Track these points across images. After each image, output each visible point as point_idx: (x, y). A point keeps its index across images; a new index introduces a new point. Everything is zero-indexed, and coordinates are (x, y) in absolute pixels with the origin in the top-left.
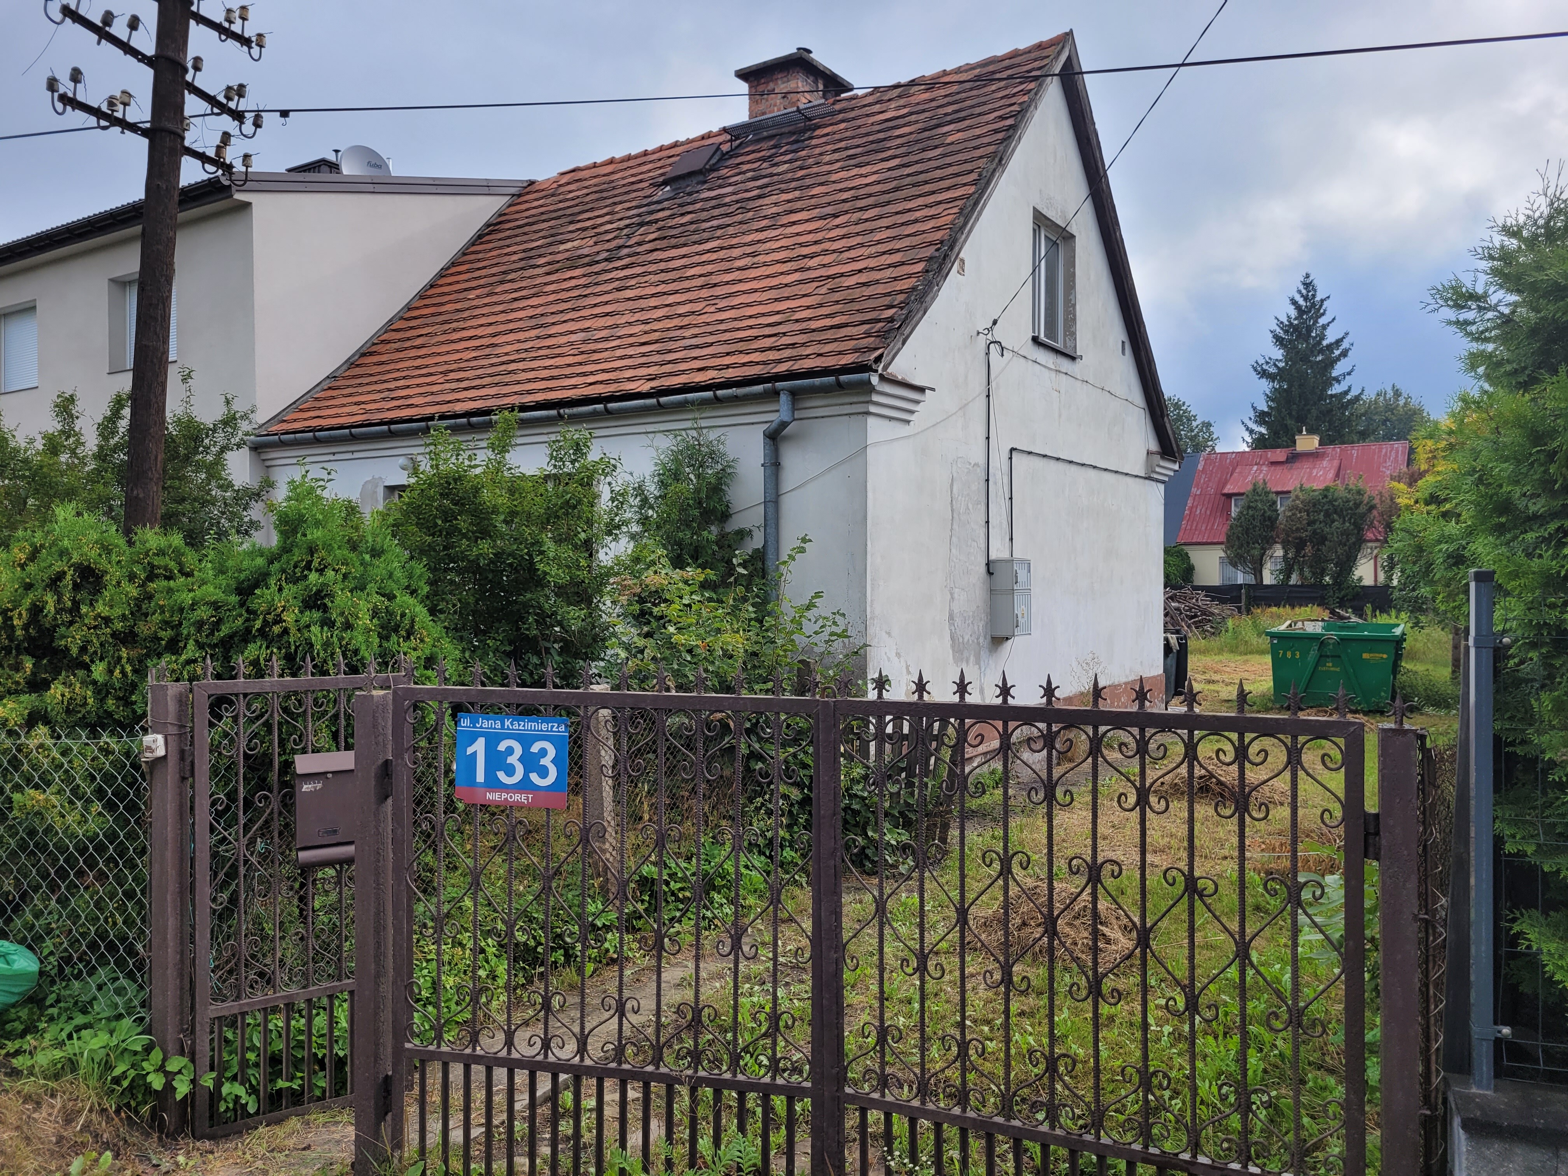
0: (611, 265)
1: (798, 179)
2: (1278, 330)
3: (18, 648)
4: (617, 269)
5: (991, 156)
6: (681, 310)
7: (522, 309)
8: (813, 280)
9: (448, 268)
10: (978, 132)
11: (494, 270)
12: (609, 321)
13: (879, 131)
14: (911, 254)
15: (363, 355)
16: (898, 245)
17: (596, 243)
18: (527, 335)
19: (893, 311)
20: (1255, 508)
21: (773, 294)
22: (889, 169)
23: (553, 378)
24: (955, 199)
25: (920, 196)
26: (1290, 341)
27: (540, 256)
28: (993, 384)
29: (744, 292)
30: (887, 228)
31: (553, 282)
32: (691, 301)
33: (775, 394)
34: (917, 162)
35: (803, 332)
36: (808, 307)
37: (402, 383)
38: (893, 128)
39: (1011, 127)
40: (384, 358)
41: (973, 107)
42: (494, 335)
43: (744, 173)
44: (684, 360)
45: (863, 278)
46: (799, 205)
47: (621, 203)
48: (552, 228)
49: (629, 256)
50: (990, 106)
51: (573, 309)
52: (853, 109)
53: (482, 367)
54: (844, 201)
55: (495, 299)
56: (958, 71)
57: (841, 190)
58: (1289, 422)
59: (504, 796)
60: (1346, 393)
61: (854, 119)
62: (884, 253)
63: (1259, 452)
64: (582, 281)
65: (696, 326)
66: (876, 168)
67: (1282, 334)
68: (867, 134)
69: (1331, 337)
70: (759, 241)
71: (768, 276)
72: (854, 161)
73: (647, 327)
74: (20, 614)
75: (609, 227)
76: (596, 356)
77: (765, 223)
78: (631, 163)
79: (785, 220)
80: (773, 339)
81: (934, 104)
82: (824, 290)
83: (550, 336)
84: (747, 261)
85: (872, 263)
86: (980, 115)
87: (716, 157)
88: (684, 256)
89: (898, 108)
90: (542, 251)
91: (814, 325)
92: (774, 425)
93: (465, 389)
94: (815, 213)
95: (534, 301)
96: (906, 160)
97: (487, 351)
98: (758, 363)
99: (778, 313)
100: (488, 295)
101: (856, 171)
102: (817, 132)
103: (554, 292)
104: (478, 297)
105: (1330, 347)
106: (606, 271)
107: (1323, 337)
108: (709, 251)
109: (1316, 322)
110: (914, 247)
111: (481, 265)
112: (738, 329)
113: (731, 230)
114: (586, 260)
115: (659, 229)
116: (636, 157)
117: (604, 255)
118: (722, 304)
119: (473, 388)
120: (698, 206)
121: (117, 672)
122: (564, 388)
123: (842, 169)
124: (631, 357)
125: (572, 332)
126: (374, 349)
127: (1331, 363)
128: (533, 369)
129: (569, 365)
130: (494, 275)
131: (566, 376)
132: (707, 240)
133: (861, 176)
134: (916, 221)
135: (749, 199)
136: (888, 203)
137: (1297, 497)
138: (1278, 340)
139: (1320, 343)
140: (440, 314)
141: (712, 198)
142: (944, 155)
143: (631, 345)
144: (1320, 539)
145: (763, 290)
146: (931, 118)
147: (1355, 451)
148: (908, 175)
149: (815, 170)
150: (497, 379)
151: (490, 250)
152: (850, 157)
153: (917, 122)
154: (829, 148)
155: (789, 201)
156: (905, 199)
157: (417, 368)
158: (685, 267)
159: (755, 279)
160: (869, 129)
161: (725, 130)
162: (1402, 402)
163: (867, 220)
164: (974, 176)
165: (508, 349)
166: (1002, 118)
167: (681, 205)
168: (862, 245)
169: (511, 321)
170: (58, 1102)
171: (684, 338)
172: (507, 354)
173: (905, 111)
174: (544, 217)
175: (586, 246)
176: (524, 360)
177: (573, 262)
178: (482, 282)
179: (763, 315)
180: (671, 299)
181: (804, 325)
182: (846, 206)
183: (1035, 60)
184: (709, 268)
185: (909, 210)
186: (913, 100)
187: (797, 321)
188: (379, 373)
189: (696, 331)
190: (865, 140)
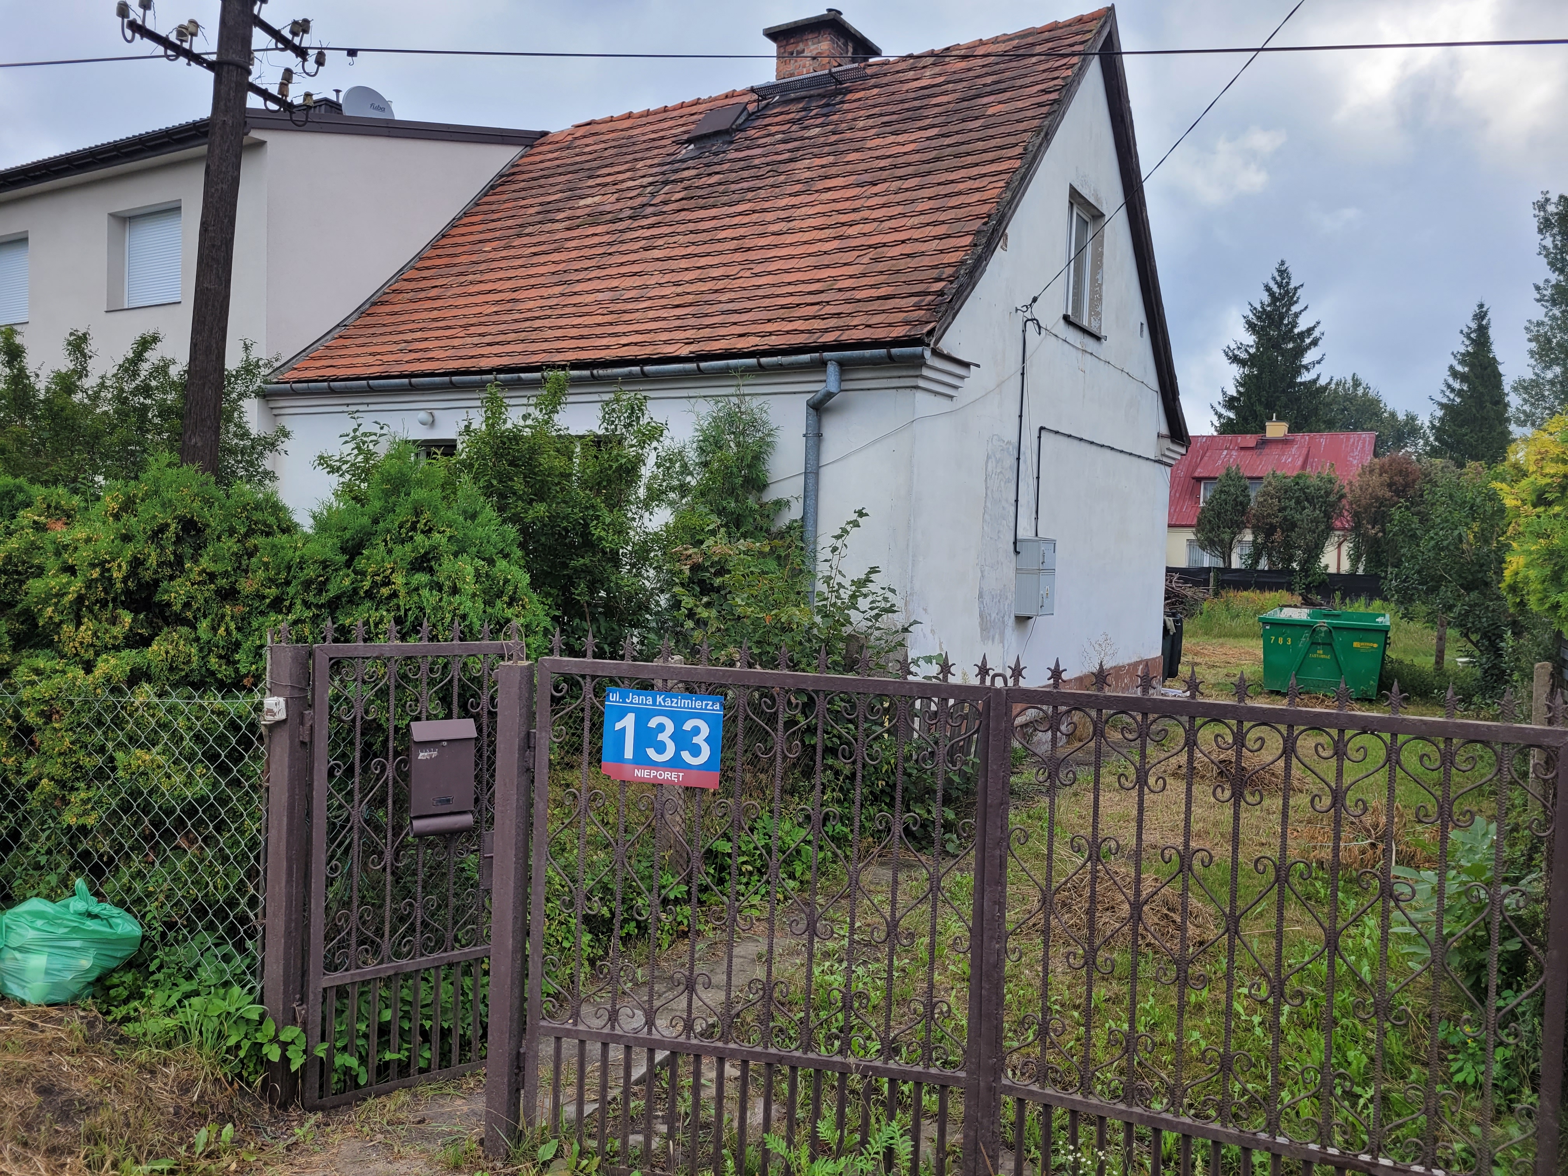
0: (636, 224)
1: (831, 144)
2: (1251, 316)
3: (114, 600)
4: (643, 227)
5: (1037, 130)
6: (715, 273)
7: (544, 264)
8: (854, 249)
9: (460, 218)
10: (1020, 104)
11: (510, 223)
12: (637, 281)
13: (915, 99)
14: (957, 227)
15: (374, 304)
16: (942, 216)
17: (618, 200)
18: (550, 291)
19: (942, 284)
20: (1227, 493)
21: (811, 261)
22: (928, 139)
23: (582, 337)
24: (1001, 173)
25: (963, 167)
26: (1262, 328)
27: (559, 210)
28: (1028, 362)
29: (781, 258)
30: (930, 198)
31: (573, 239)
32: (724, 265)
33: (822, 365)
34: (957, 133)
35: (847, 301)
36: (851, 277)
37: (419, 335)
38: (929, 96)
39: (1055, 101)
40: (397, 308)
41: (1013, 78)
42: (514, 290)
43: (773, 135)
44: (723, 325)
45: (907, 249)
46: (834, 170)
47: (642, 159)
48: (569, 181)
49: (655, 215)
50: (1032, 79)
51: (599, 267)
52: (885, 75)
53: (505, 322)
54: (881, 169)
55: (512, 252)
56: (995, 41)
57: (877, 158)
58: (1259, 408)
59: (653, 773)
60: (1315, 381)
61: (887, 85)
62: (928, 224)
63: (1230, 437)
64: (606, 238)
65: (731, 290)
66: (913, 136)
67: (1255, 321)
68: (902, 102)
69: (1303, 325)
70: (793, 206)
71: (805, 243)
72: (890, 127)
73: (679, 290)
74: (120, 566)
75: (631, 184)
76: (627, 317)
77: (798, 187)
78: (650, 119)
79: (820, 185)
80: (817, 307)
81: (971, 74)
82: (866, 260)
83: (575, 293)
84: (783, 226)
85: (916, 234)
86: (1021, 87)
87: (743, 117)
88: (714, 218)
89: (934, 76)
90: (561, 205)
91: (859, 295)
92: (819, 395)
93: (489, 344)
94: (852, 179)
95: (556, 257)
96: (945, 130)
97: (509, 306)
98: (802, 332)
99: (819, 281)
100: (505, 248)
101: (892, 139)
102: (849, 97)
103: (576, 248)
104: (494, 250)
105: (1302, 335)
106: (631, 229)
107: (1294, 325)
108: (740, 214)
109: (1289, 309)
110: (959, 220)
111: (495, 216)
112: (778, 296)
113: (762, 193)
114: (609, 217)
115: (686, 189)
116: (656, 113)
117: (629, 213)
118: (758, 269)
119: (497, 343)
120: (726, 166)
121: (222, 631)
122: (596, 348)
123: (878, 135)
124: (665, 319)
125: (598, 291)
126: (385, 298)
127: (1300, 351)
128: (560, 327)
129: (599, 325)
130: (510, 228)
131: (597, 336)
132: (738, 202)
133: (898, 144)
134: (960, 193)
135: (780, 162)
136: (929, 173)
137: (1270, 484)
138: (1251, 326)
139: (1291, 330)
140: (455, 265)
141: (740, 160)
142: (987, 127)
143: (664, 307)
144: (1290, 525)
145: (801, 256)
146: (970, 88)
147: (1323, 439)
148: (949, 146)
149: (848, 135)
150: (522, 335)
151: (505, 202)
152: (885, 124)
153: (954, 91)
154: (862, 113)
155: (823, 166)
156: (947, 170)
157: (434, 320)
158: (716, 229)
159: (791, 244)
160: (903, 97)
161: (752, 90)
162: (1360, 391)
163: (907, 190)
164: (1019, 150)
165: (531, 304)
166: (1045, 92)
167: (707, 165)
168: (904, 215)
169: (532, 276)
170: (171, 1071)
171: (720, 302)
172: (530, 310)
173: (941, 79)
174: (560, 170)
175: (608, 201)
176: (550, 317)
177: (595, 218)
178: (498, 234)
179: (803, 282)
180: (703, 262)
181: (848, 295)
182: (885, 174)
183: (1077, 34)
184: (742, 231)
185: (952, 182)
186: (948, 68)
187: (840, 290)
188: (393, 324)
189: (732, 295)
190: (900, 107)
